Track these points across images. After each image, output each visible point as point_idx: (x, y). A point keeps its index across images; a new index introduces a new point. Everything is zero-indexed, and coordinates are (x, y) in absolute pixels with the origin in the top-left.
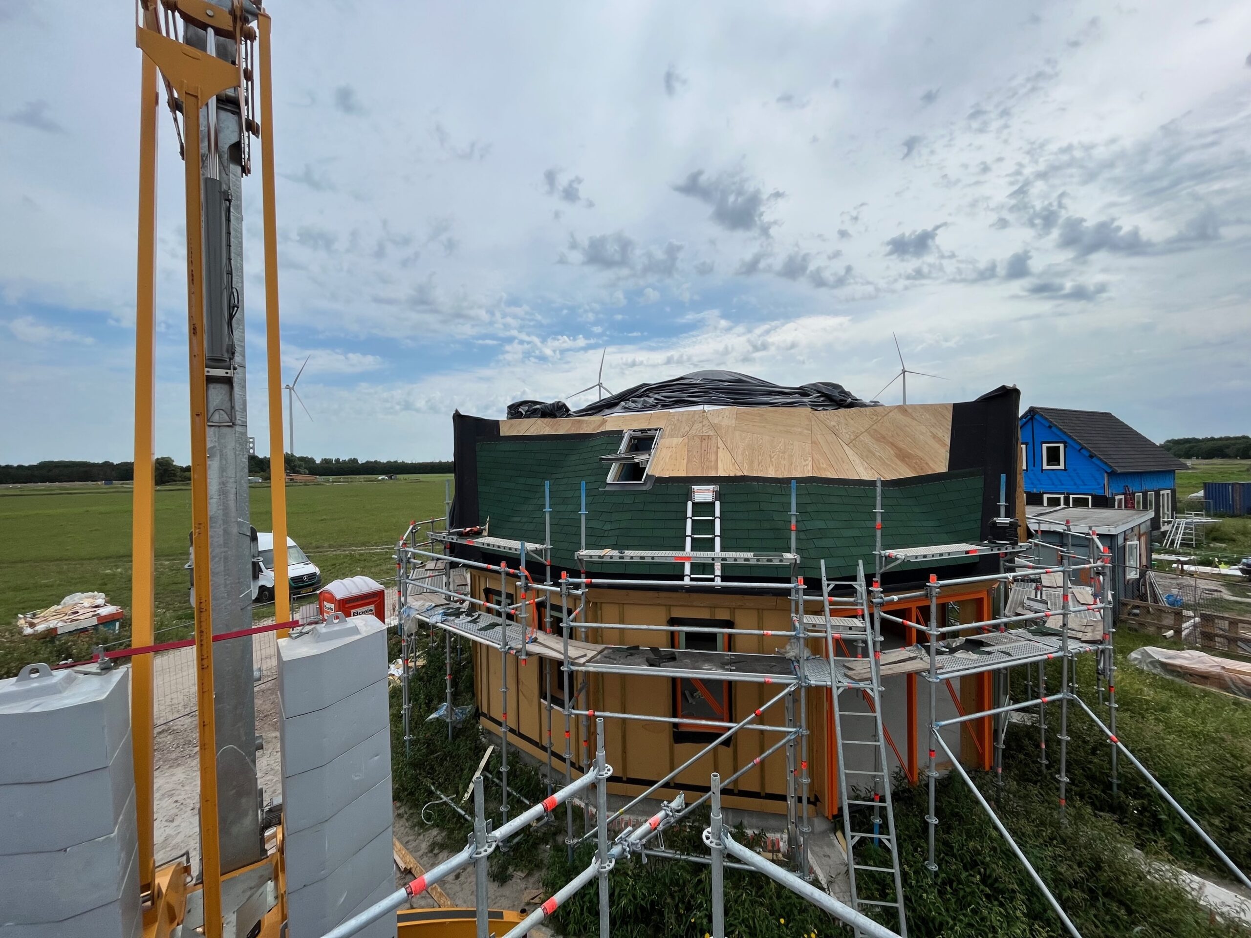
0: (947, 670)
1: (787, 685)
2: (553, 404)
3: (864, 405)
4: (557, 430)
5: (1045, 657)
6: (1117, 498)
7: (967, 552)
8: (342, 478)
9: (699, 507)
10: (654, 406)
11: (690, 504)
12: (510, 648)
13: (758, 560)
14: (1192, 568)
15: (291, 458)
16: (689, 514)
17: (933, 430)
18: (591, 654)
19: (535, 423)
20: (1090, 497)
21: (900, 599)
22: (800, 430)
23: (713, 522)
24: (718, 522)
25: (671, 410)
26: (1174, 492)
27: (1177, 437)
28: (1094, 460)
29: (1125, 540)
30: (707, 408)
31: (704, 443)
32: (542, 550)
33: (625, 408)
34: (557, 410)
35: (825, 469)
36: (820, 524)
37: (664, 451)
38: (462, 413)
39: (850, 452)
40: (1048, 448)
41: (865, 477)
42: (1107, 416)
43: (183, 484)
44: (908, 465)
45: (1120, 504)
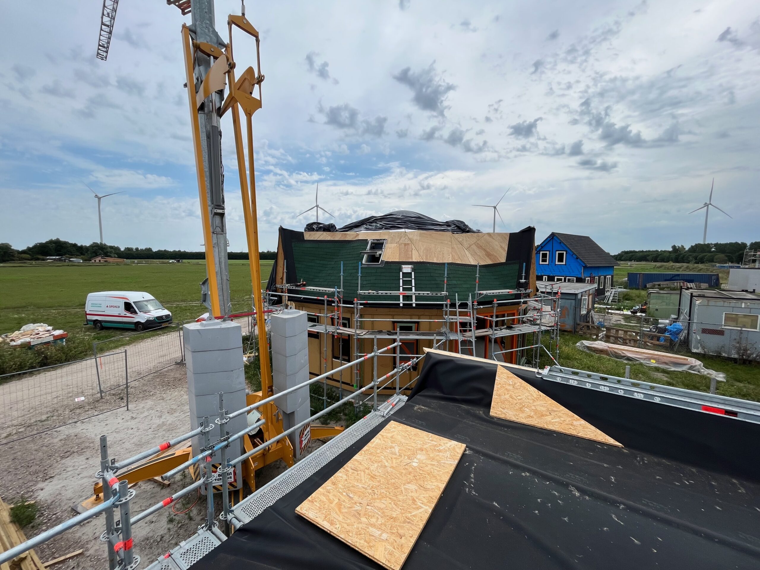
0: (498, 334)
1: (443, 339)
2: (328, 225)
3: (474, 232)
4: (334, 238)
5: (533, 331)
6: (587, 279)
7: (509, 292)
8: (144, 261)
9: (406, 275)
10: (382, 228)
11: (401, 273)
12: (329, 332)
13: (432, 294)
14: (613, 311)
15: (104, 247)
16: (401, 277)
17: (501, 244)
18: (364, 333)
19: (322, 234)
20: (575, 278)
21: (483, 307)
22: (447, 242)
23: (411, 281)
24: (413, 281)
25: (390, 231)
26: (612, 276)
27: (627, 250)
28: (578, 260)
29: (582, 296)
30: (407, 230)
31: (406, 247)
33: (367, 228)
34: (330, 228)
35: (457, 260)
36: (455, 282)
37: (389, 249)
38: (284, 228)
39: (467, 252)
40: (559, 253)
41: (473, 263)
42: (588, 237)
43: (20, 263)
44: (490, 259)
45: (588, 282)
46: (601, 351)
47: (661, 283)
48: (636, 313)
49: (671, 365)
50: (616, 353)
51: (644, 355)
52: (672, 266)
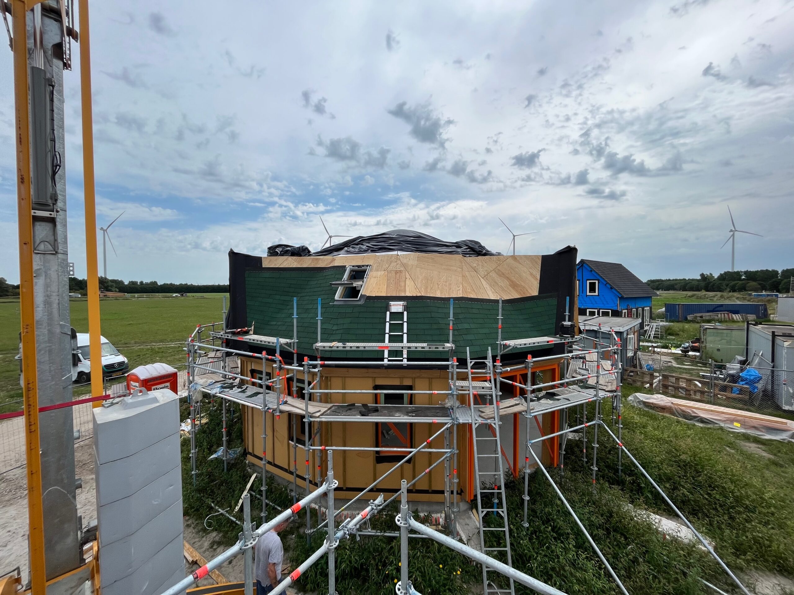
0: (536, 410)
1: (446, 424)
2: (299, 247)
3: (492, 255)
4: (302, 264)
5: (587, 401)
6: (624, 311)
7: (548, 342)
8: (145, 295)
9: (394, 315)
10: (366, 251)
11: (388, 313)
12: (268, 409)
13: (430, 348)
14: (659, 350)
15: (104, 280)
16: (388, 319)
17: (530, 270)
18: (323, 410)
19: (286, 260)
20: (610, 311)
21: (511, 370)
22: (455, 268)
23: (402, 324)
24: (405, 325)
25: (377, 254)
26: (651, 308)
27: (653, 279)
28: (613, 290)
29: (627, 334)
30: (400, 253)
31: (398, 275)
32: (291, 343)
33: (348, 251)
34: (302, 252)
35: (470, 293)
36: (466, 326)
37: (372, 279)
38: (235, 252)
39: (484, 283)
40: (590, 283)
41: (492, 298)
42: (620, 266)
43: (14, 298)
44: (516, 291)
45: (625, 316)
46: (663, 409)
47: (704, 314)
48: (688, 352)
49: (763, 430)
50: (683, 411)
51: (723, 415)
52: (705, 295)
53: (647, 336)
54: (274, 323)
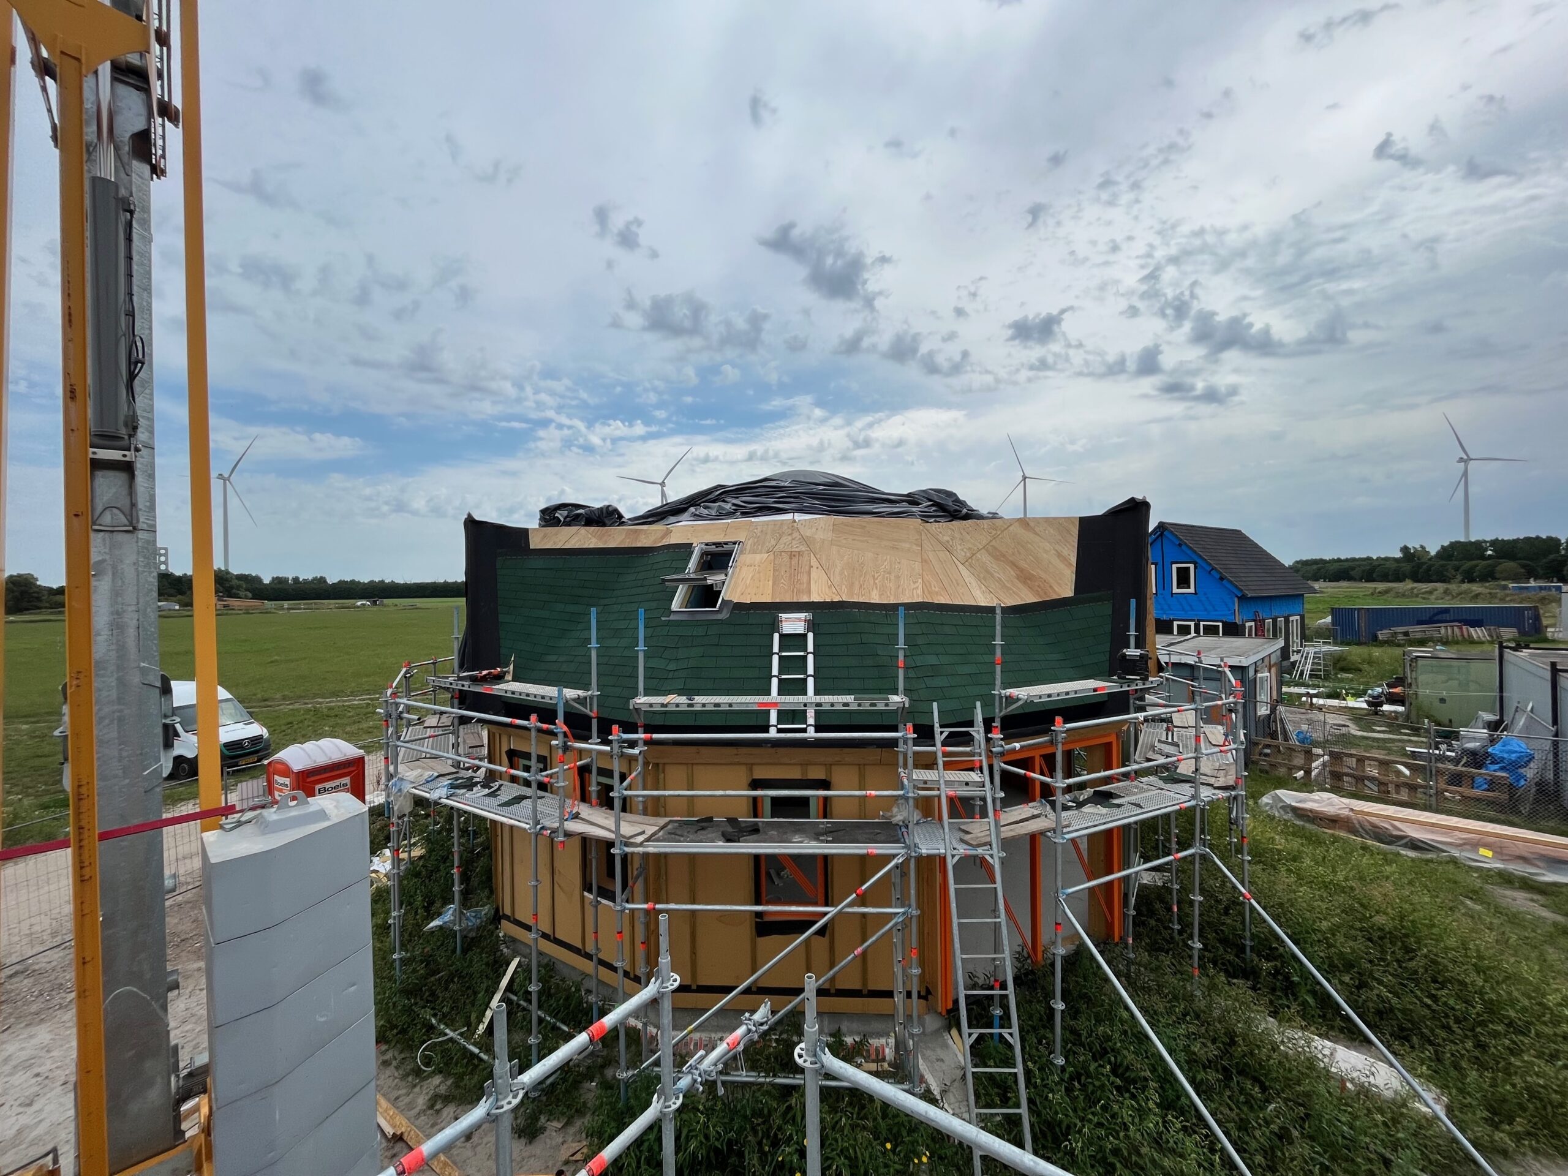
0: (1075, 828)
1: (894, 856)
2: (601, 508)
3: (980, 517)
4: (606, 542)
5: (1177, 807)
6: (1248, 624)
7: (1095, 690)
8: (302, 603)
9: (788, 641)
10: (732, 513)
11: (776, 636)
12: (542, 828)
13: (859, 705)
14: (1321, 702)
15: (225, 576)
16: (776, 649)
17: (1057, 547)
18: (651, 829)
19: (576, 533)
20: (1221, 624)
21: (1022, 747)
22: (907, 546)
23: (805, 658)
24: (810, 659)
25: (753, 519)
26: (1302, 618)
28: (1225, 582)
29: (1256, 672)
30: (798, 517)
31: (795, 561)
32: (585, 698)
33: (696, 515)
34: (607, 517)
35: (936, 593)
36: (932, 660)
37: (745, 570)
38: (477, 518)
39: (965, 573)
40: (1178, 569)
41: (983, 603)
42: (1239, 532)
43: (52, 613)
44: (1030, 588)
45: (1250, 634)
46: (1333, 821)
47: (1410, 629)
48: (1381, 704)
49: (1541, 864)
50: (1375, 826)
51: (1457, 834)
52: (1413, 589)
53: (1296, 674)
54: (553, 658)
